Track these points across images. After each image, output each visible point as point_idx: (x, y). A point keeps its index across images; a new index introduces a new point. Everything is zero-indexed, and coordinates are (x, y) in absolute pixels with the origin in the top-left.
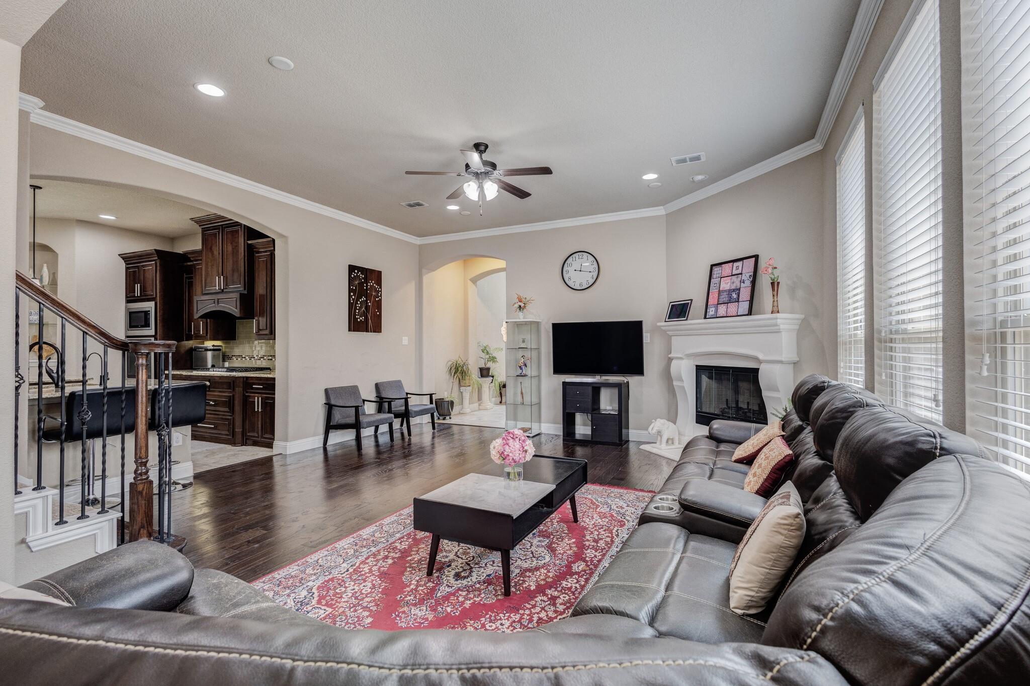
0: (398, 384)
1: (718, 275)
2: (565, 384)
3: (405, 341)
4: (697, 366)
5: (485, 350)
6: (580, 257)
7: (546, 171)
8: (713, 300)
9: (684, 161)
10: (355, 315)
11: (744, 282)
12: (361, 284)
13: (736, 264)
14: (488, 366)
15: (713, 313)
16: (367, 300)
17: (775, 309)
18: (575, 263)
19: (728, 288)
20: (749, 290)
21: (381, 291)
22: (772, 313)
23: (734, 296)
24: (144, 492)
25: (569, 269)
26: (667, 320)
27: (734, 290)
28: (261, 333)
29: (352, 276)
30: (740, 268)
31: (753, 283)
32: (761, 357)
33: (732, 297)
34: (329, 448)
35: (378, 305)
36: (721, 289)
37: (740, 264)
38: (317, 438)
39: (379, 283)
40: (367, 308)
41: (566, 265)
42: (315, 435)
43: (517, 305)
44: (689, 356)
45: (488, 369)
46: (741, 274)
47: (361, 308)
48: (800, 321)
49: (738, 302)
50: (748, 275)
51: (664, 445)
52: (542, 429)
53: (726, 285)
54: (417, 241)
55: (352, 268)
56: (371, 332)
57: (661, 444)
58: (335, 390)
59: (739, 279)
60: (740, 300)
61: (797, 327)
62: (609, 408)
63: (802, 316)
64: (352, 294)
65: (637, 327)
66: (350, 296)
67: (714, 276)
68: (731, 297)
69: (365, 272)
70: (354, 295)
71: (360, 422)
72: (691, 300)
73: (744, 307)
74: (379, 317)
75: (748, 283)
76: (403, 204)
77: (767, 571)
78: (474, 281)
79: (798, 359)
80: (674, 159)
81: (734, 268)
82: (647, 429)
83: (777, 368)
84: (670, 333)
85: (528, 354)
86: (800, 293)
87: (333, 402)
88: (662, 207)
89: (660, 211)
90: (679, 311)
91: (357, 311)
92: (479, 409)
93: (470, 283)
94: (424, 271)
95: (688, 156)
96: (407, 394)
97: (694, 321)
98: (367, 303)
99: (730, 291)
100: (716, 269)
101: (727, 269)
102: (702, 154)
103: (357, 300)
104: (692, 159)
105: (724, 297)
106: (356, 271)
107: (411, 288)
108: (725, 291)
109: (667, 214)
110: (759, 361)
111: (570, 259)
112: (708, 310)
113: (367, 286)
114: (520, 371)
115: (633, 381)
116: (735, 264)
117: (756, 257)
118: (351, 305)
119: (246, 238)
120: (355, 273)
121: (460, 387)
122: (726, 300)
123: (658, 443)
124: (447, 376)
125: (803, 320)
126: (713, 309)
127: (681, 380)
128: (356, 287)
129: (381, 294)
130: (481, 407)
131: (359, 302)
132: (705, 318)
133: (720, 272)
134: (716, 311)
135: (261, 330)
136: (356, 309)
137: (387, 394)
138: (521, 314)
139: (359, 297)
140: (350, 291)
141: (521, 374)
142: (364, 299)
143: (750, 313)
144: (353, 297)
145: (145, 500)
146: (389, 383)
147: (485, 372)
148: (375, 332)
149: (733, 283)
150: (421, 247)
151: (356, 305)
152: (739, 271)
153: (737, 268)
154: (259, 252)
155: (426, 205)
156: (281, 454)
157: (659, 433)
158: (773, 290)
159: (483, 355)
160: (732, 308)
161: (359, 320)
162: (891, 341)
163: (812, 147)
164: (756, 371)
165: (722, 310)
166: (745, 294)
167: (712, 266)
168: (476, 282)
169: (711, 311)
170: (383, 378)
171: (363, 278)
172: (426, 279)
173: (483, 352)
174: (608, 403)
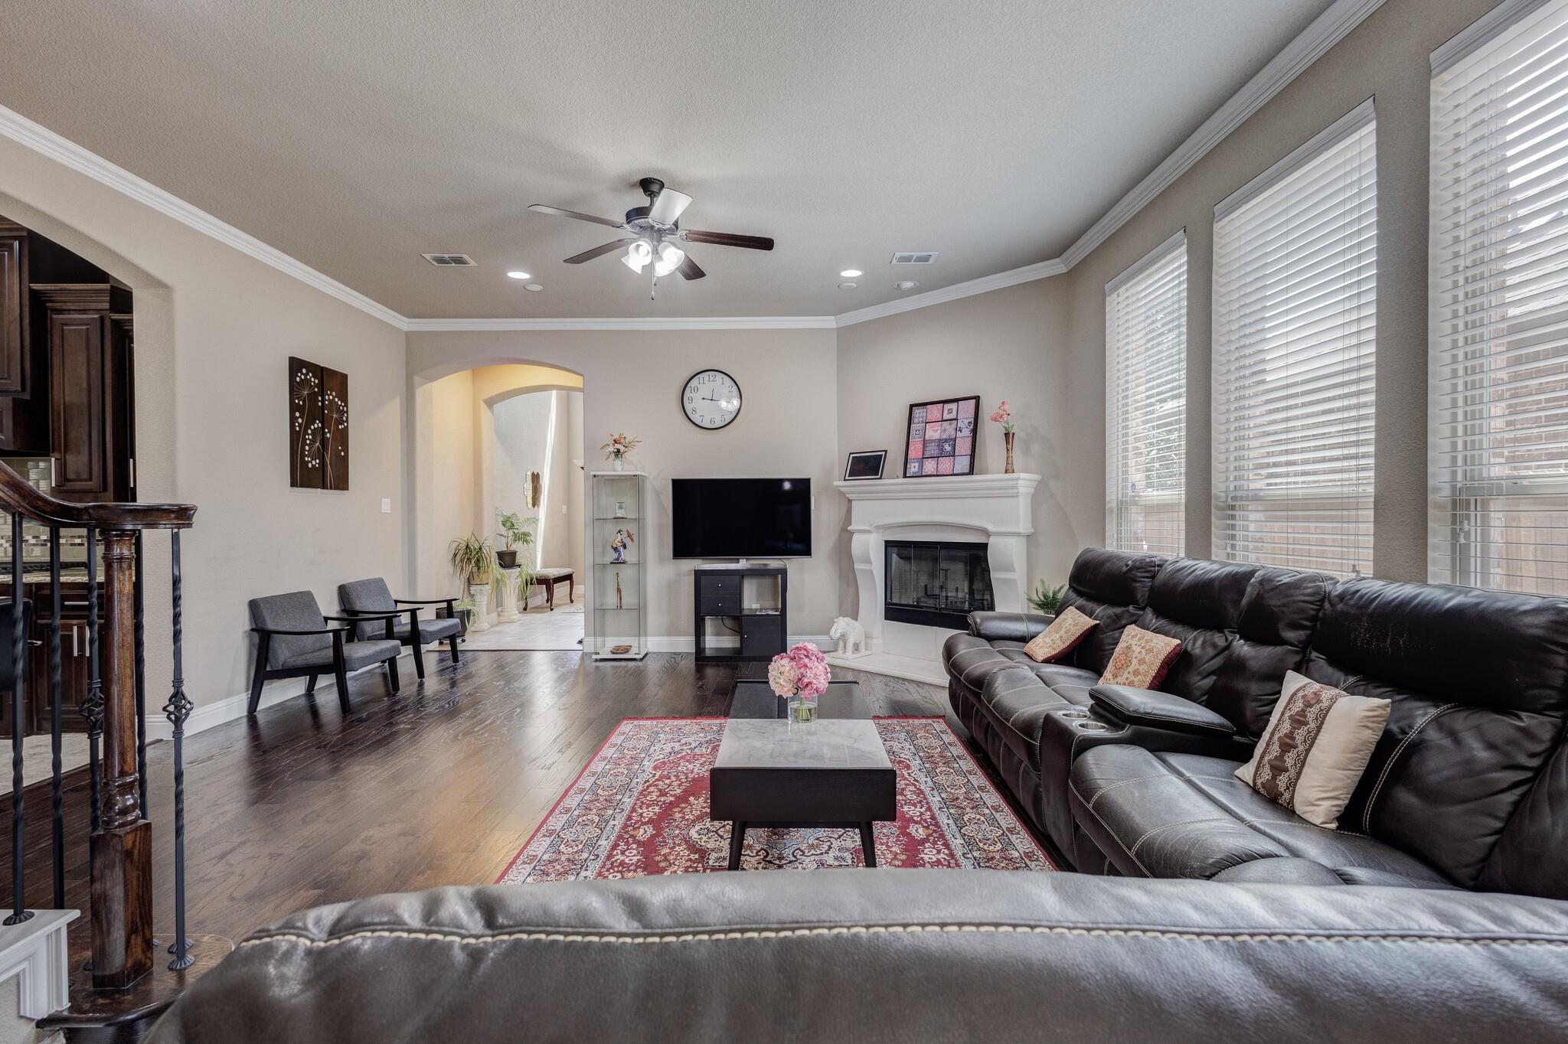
0: (378, 586)
1: (921, 419)
2: (699, 575)
3: (386, 505)
4: (886, 542)
5: (508, 523)
6: (711, 379)
7: (766, 244)
8: (915, 451)
9: (908, 259)
10: (303, 456)
11: (961, 431)
12: (312, 396)
13: (947, 406)
14: (513, 548)
15: (916, 469)
16: (323, 428)
17: (1010, 467)
18: (704, 386)
19: (938, 437)
20: (969, 440)
21: (347, 412)
22: (1006, 472)
23: (948, 448)
24: (136, 852)
25: (693, 395)
26: (847, 478)
27: (946, 441)
28: (70, 485)
29: (298, 379)
30: (955, 412)
31: (974, 431)
32: (990, 528)
33: (945, 449)
34: (261, 718)
35: (343, 437)
36: (927, 438)
37: (954, 406)
38: (235, 699)
39: (343, 395)
40: (324, 442)
41: (688, 389)
42: (230, 694)
43: (611, 449)
44: (879, 528)
45: (513, 554)
46: (957, 419)
47: (313, 441)
48: (1036, 483)
49: (954, 456)
50: (966, 422)
51: (849, 654)
52: (649, 646)
53: (934, 433)
54: (405, 324)
55: (296, 365)
56: (331, 488)
57: (845, 652)
58: (270, 601)
59: (954, 426)
60: (957, 453)
61: (1032, 490)
62: (755, 606)
63: (1038, 477)
64: (297, 414)
65: (802, 487)
66: (293, 419)
67: (916, 420)
68: (942, 450)
69: (319, 375)
70: (301, 417)
71: (344, 660)
72: (886, 451)
73: (962, 464)
74: (345, 460)
75: (967, 432)
76: (428, 256)
77: (1354, 773)
78: (490, 403)
79: (1033, 531)
80: (898, 255)
81: (946, 411)
82: (828, 633)
83: (1013, 541)
84: (850, 496)
85: (625, 527)
86: (1036, 448)
87: (271, 626)
88: (833, 318)
89: (829, 322)
90: (867, 465)
91: (307, 448)
92: (499, 623)
93: (483, 406)
94: (417, 379)
95: (915, 254)
96: (396, 602)
97: (890, 481)
98: (324, 433)
99: (941, 442)
100: (917, 411)
101: (934, 412)
102: (935, 254)
103: (307, 427)
104: (919, 259)
105: (932, 450)
106: (304, 371)
107: (395, 406)
108: (934, 441)
109: (837, 329)
110: (986, 533)
111: (695, 380)
112: (908, 466)
113: (323, 401)
114: (616, 555)
115: (793, 565)
116: (945, 405)
117: (977, 399)
118: (296, 438)
119: (26, 276)
120: (302, 374)
121: (469, 587)
122: (935, 452)
123: (840, 651)
124: (448, 568)
125: (1040, 482)
126: (917, 465)
127: (868, 561)
128: (304, 401)
129: (347, 418)
130: (502, 619)
131: (310, 432)
132: (905, 476)
133: (924, 415)
134: (921, 467)
135: (70, 481)
136: (304, 444)
137: (365, 603)
138: (618, 462)
139: (310, 422)
140: (293, 408)
141: (617, 559)
142: (317, 425)
143: (971, 472)
144: (300, 421)
145: (138, 869)
146: (363, 583)
147: (507, 559)
148: (337, 488)
149: (945, 430)
150: (409, 336)
151: (304, 436)
152: (953, 416)
153: (950, 411)
154: (61, 311)
155: (472, 263)
156: (162, 740)
157: (843, 637)
158: (1007, 443)
159: (503, 530)
160: (945, 464)
161: (310, 465)
162: (1233, 508)
163: (1056, 267)
164: (984, 547)
165: (930, 466)
166: (963, 446)
167: (912, 406)
168: (492, 405)
169: (913, 468)
170: (351, 576)
171: (316, 386)
172: (420, 393)
173: (504, 525)
174: (752, 599)
